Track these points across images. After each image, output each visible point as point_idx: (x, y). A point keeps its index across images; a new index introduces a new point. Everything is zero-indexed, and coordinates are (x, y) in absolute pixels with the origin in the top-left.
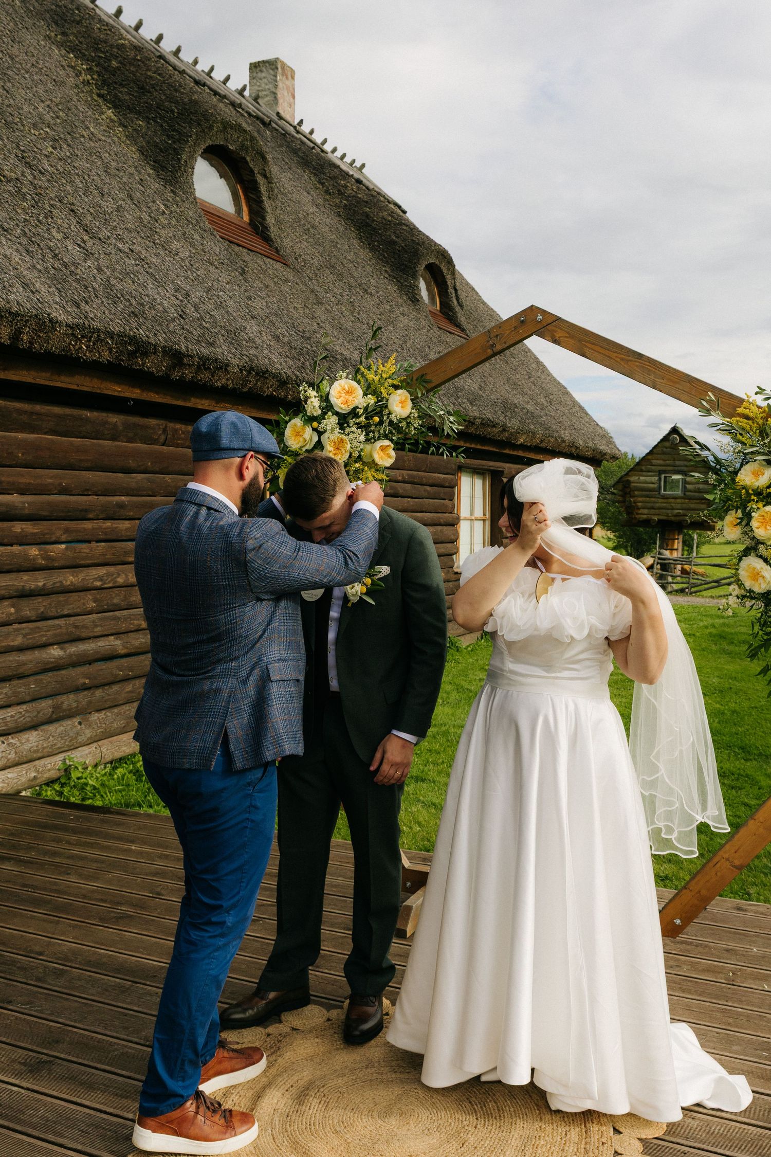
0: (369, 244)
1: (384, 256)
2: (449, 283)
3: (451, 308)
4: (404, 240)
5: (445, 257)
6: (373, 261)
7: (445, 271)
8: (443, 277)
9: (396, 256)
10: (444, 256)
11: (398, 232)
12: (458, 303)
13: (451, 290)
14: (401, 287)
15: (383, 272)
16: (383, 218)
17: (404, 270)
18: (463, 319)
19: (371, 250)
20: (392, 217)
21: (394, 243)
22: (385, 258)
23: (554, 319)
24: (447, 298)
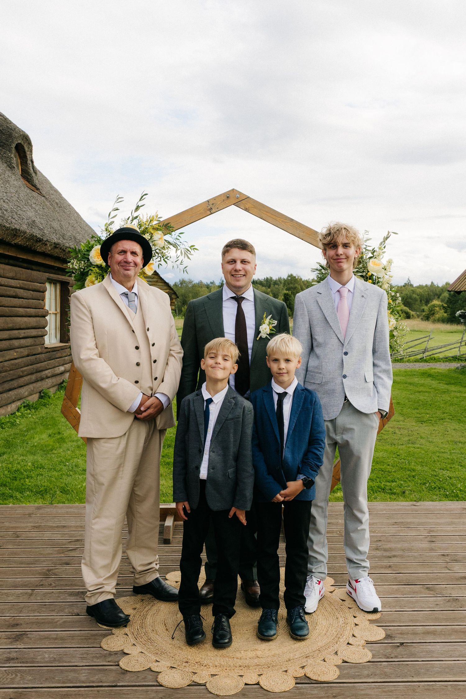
2: (28, 157)
3: (29, 174)
7: (26, 149)
8: (25, 152)
10: (26, 139)
12: (34, 171)
13: (29, 162)
17: (3, 146)
23: (245, 197)
24: (27, 167)
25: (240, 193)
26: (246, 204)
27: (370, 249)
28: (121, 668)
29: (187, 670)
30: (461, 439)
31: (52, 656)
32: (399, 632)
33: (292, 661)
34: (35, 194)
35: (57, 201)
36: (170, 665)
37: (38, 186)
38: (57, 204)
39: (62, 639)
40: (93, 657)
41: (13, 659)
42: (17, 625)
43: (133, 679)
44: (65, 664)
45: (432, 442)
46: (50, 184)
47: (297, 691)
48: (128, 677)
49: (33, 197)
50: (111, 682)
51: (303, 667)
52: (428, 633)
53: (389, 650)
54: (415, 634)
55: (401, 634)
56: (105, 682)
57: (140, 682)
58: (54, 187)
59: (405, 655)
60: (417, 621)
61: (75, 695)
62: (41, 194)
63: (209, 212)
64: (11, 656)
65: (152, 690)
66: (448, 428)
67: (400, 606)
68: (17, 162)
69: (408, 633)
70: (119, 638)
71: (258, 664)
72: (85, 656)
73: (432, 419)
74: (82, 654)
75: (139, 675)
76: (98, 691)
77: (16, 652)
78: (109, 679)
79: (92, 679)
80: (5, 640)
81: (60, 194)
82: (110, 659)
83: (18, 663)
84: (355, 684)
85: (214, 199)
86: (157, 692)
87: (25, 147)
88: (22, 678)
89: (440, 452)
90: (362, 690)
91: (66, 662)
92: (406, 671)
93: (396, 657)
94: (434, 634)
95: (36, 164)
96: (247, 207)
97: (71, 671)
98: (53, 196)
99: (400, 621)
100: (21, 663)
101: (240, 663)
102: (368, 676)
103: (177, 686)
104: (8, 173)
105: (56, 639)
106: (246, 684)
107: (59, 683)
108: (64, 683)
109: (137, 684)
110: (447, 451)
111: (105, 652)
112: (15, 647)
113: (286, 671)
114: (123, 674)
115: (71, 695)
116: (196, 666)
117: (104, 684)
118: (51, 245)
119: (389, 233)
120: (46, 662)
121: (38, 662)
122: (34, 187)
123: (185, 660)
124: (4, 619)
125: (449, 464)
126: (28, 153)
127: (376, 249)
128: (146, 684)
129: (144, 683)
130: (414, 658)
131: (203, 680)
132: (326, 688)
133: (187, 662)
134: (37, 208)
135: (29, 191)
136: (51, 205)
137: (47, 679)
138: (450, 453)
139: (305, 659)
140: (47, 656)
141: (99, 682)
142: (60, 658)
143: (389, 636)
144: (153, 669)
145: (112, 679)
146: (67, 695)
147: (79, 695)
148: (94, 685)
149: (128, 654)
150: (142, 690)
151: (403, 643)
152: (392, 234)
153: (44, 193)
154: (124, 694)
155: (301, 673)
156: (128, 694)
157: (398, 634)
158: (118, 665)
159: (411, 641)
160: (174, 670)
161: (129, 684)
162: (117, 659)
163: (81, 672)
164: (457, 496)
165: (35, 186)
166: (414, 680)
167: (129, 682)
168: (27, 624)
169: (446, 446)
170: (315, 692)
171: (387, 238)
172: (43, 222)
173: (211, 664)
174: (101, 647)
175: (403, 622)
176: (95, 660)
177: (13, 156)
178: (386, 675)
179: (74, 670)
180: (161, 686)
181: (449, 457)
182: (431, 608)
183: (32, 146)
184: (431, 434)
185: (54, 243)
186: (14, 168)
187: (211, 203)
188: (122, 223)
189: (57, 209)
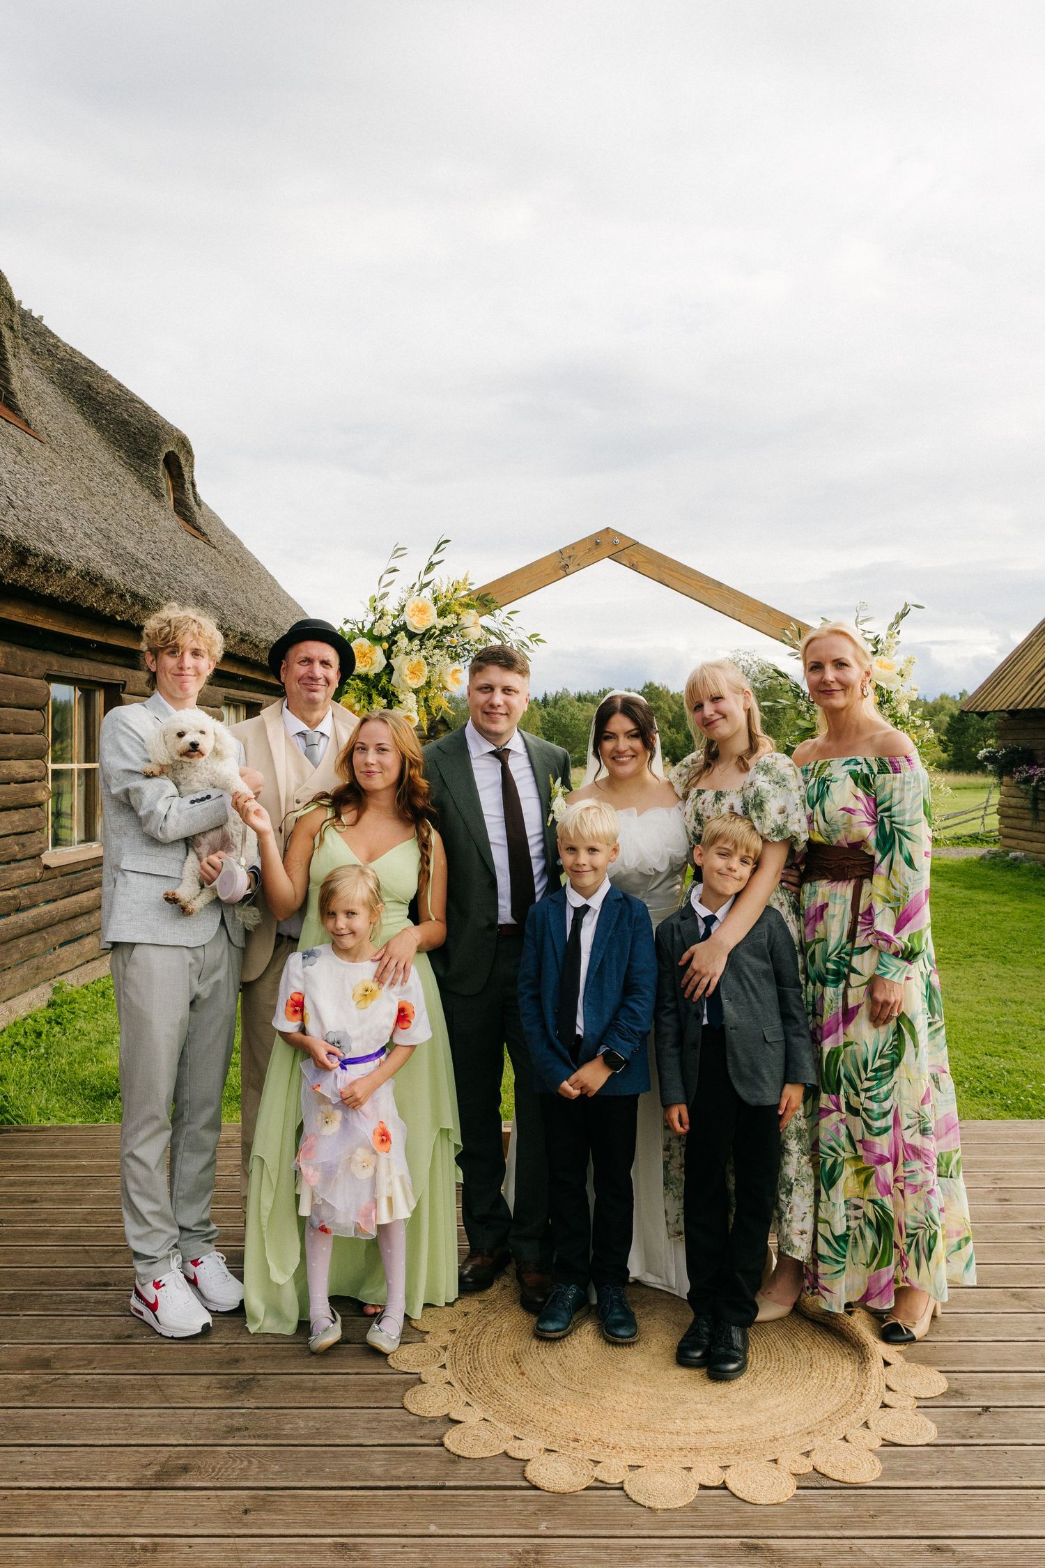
0: (96, 422)
1: (116, 438)
2: (186, 477)
3: (188, 507)
4: (139, 421)
5: (185, 446)
6: (103, 444)
7: (183, 462)
8: (180, 467)
9: (131, 440)
10: (184, 443)
11: (130, 410)
12: (197, 502)
13: (188, 485)
14: (141, 479)
15: (117, 458)
16: (109, 390)
17: (142, 457)
18: (201, 521)
19: (99, 429)
20: (121, 390)
21: (125, 423)
22: (118, 440)
23: (631, 543)
24: (183, 494)
25: (622, 536)
26: (633, 556)
27: (871, 636)
28: (449, 1451)
30: (1013, 994)
31: (311, 1424)
32: (976, 1384)
34: (200, 544)
35: (237, 555)
37: (205, 529)
38: (238, 561)
40: (390, 1428)
41: (238, 1430)
42: (237, 1360)
43: (472, 1473)
44: (338, 1441)
45: (958, 1001)
46: (222, 524)
49: (197, 548)
50: (432, 1479)
56: (422, 1479)
57: (490, 1480)
58: (228, 530)
59: (995, 1431)
61: (368, 1504)
62: (208, 542)
63: (562, 573)
64: (235, 1424)
65: (514, 1498)
66: (984, 974)
68: (167, 486)
72: (374, 1424)
73: (950, 956)
74: (368, 1422)
76: (411, 1497)
77: (243, 1414)
78: (428, 1472)
79: (393, 1472)
80: (218, 1392)
81: (240, 544)
82: (423, 1433)
83: (250, 1437)
85: (572, 547)
86: (523, 1500)
87: (181, 458)
88: (262, 1468)
89: (978, 1022)
91: (339, 1438)
95: (198, 490)
96: (635, 560)
97: (353, 1455)
98: (228, 547)
100: (254, 1437)
104: (154, 507)
107: (333, 1479)
108: (342, 1479)
109: (484, 1484)
110: (990, 1018)
111: (412, 1418)
112: (239, 1405)
115: (360, 1505)
117: (420, 1484)
118: (234, 637)
119: (906, 605)
120: (302, 1436)
121: (287, 1436)
122: (199, 532)
124: (211, 1349)
125: (1000, 1044)
126: (186, 469)
127: (883, 636)
128: (501, 1483)
129: (497, 1483)
134: (207, 569)
135: (190, 538)
136: (228, 562)
137: (309, 1471)
138: (998, 1022)
140: (301, 1424)
141: (409, 1479)
142: (328, 1428)
143: (957, 1392)
145: (433, 1473)
146: (353, 1505)
148: (401, 1484)
151: (988, 1408)
152: (913, 608)
153: (213, 540)
154: (462, 1504)
157: (975, 1388)
158: (442, 1445)
159: (1003, 1404)
161: (468, 1483)
162: (437, 1433)
163: (373, 1458)
164: (1028, 1108)
165: (198, 529)
168: (255, 1358)
169: (988, 1009)
171: (904, 615)
172: (219, 594)
174: (403, 1408)
176: (395, 1433)
177: (160, 474)
181: (997, 1030)
183: (193, 457)
184: (953, 984)
185: (241, 633)
186: (163, 496)
187: (565, 556)
188: (405, 596)
189: (238, 570)
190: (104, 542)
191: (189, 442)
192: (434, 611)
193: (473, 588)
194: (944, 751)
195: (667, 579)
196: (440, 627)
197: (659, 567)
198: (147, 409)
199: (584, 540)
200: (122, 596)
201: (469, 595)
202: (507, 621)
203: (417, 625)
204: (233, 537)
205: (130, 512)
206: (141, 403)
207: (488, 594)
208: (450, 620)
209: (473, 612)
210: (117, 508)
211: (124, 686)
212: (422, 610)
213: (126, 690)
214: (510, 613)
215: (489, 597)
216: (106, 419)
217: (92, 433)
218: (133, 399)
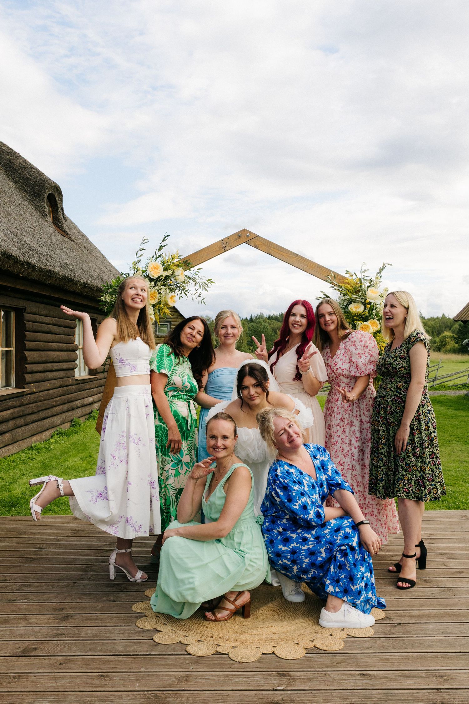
0: (13, 179)
1: (23, 187)
2: (59, 206)
3: (59, 221)
4: (35, 178)
6: (17, 190)
7: (57, 198)
8: (56, 202)
9: (31, 187)
10: (57, 189)
11: (30, 173)
12: (64, 218)
13: (60, 210)
14: (36, 207)
15: (24, 197)
16: (20, 163)
17: (36, 196)
18: (67, 227)
19: (14, 182)
20: (26, 163)
21: (28, 179)
22: (24, 188)
23: (255, 236)
24: (58, 214)
25: (250, 232)
26: (256, 242)
27: (368, 278)
28: (155, 642)
29: (212, 643)
31: (93, 632)
32: (397, 615)
33: (303, 636)
34: (65, 239)
35: (85, 245)
36: (197, 639)
37: (68, 231)
38: (85, 248)
39: (102, 619)
40: (129, 633)
41: (61, 634)
42: (63, 609)
43: (163, 649)
44: (105, 638)
46: (78, 229)
47: (306, 659)
48: (160, 647)
49: (64, 241)
50: (145, 652)
51: (313, 641)
52: (423, 615)
53: (388, 629)
54: (412, 616)
55: (399, 616)
56: (140, 652)
57: (170, 652)
58: (81, 232)
59: (401, 632)
60: (414, 606)
61: (115, 661)
62: (70, 238)
63: (223, 250)
64: (59, 632)
65: (180, 658)
67: (399, 595)
68: (49, 210)
69: (405, 616)
70: (152, 619)
71: (273, 638)
72: (122, 632)
74: (119, 631)
75: (169, 646)
76: (134, 658)
77: (63, 629)
78: (144, 649)
79: (128, 649)
80: (53, 621)
81: (87, 239)
82: (143, 635)
83: (65, 637)
84: (356, 654)
85: (228, 238)
86: (184, 659)
87: (56, 196)
88: (70, 648)
90: (362, 658)
91: (106, 637)
92: (401, 644)
93: (393, 634)
94: (429, 617)
95: (65, 212)
96: (257, 244)
97: (111, 643)
98: (81, 240)
99: (398, 607)
100: (67, 637)
101: (257, 637)
102: (368, 648)
103: (203, 655)
104: (41, 220)
105: (96, 619)
106: (263, 654)
107: (100, 652)
108: (105, 652)
109: (168, 653)
111: (140, 629)
112: (62, 625)
113: (298, 644)
114: (155, 645)
115: (112, 661)
116: (220, 640)
117: (139, 653)
118: (81, 285)
119: (384, 264)
120: (89, 637)
121: (82, 637)
122: (65, 234)
123: (210, 635)
124: (51, 605)
126: (59, 202)
127: (373, 279)
128: (175, 653)
129: (174, 653)
130: (410, 634)
131: (226, 651)
132: (331, 657)
133: (212, 637)
134: (68, 252)
135: (60, 236)
136: (80, 248)
137: (90, 649)
139: (315, 634)
140: (89, 632)
141: (135, 652)
142: (101, 634)
143: (388, 618)
144: (183, 642)
145: (146, 649)
146: (108, 661)
147: (118, 661)
148: (131, 653)
149: (160, 631)
150: (172, 657)
151: (400, 623)
152: (387, 265)
153: (73, 237)
154: (157, 661)
155: (311, 645)
156: (160, 661)
157: (397, 616)
158: (152, 639)
159: (408, 622)
160: (201, 643)
161: (161, 653)
162: (150, 635)
163: (120, 644)
165: (65, 232)
166: (408, 651)
167: (160, 652)
168: (71, 608)
170: (322, 660)
171: (383, 269)
172: (73, 263)
173: (232, 639)
174: (136, 626)
175: (401, 607)
176: (131, 635)
177: (45, 205)
178: (384, 647)
179: (113, 643)
180: (190, 654)
182: (426, 596)
183: (62, 196)
185: (84, 283)
186: (47, 215)
187: (224, 242)
188: (148, 261)
189: (85, 252)
190: (14, 238)
191: (60, 189)
192: (162, 268)
193: (182, 257)
194: (456, 343)
195: (272, 253)
196: (164, 276)
197: (268, 247)
198: (39, 172)
199: (233, 235)
200: (22, 264)
201: (179, 261)
202: (197, 273)
203: (154, 275)
204: (84, 236)
205: (29, 223)
206: (36, 169)
207: (188, 260)
208: (169, 273)
209: (181, 268)
210: (22, 222)
211: (25, 309)
212: (156, 268)
213: (26, 311)
214: (198, 269)
215: (188, 262)
216: (18, 177)
217: (11, 184)
218: (32, 167)
